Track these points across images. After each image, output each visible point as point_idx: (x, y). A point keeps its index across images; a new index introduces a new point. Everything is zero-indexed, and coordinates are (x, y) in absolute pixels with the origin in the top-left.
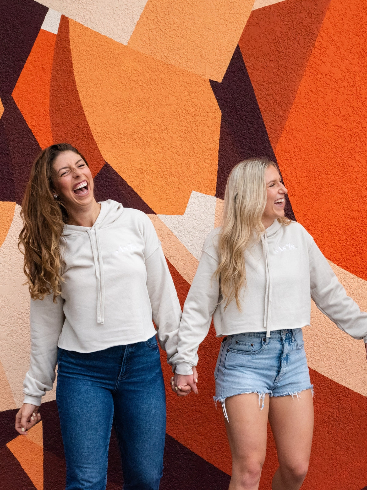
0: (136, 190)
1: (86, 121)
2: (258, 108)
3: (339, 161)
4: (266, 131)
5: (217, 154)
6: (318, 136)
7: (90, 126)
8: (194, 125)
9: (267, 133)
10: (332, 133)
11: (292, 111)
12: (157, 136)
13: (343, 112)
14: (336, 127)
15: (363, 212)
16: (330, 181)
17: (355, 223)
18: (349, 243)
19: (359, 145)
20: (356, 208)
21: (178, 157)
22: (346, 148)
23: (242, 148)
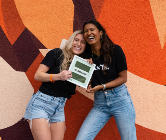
0: (38, 39)
1: (17, 10)
2: (90, 3)
3: (125, 25)
4: (93, 13)
5: (73, 23)
6: (116, 14)
7: (19, 12)
8: (63, 11)
9: (94, 14)
10: (122, 13)
11: (104, 4)
12: (47, 16)
13: (126, 4)
14: (123, 11)
15: (135, 46)
16: (121, 33)
17: (132, 51)
18: (129, 60)
19: (133, 18)
20: (132, 45)
21: (57, 25)
22: (127, 20)
23: (83, 20)
